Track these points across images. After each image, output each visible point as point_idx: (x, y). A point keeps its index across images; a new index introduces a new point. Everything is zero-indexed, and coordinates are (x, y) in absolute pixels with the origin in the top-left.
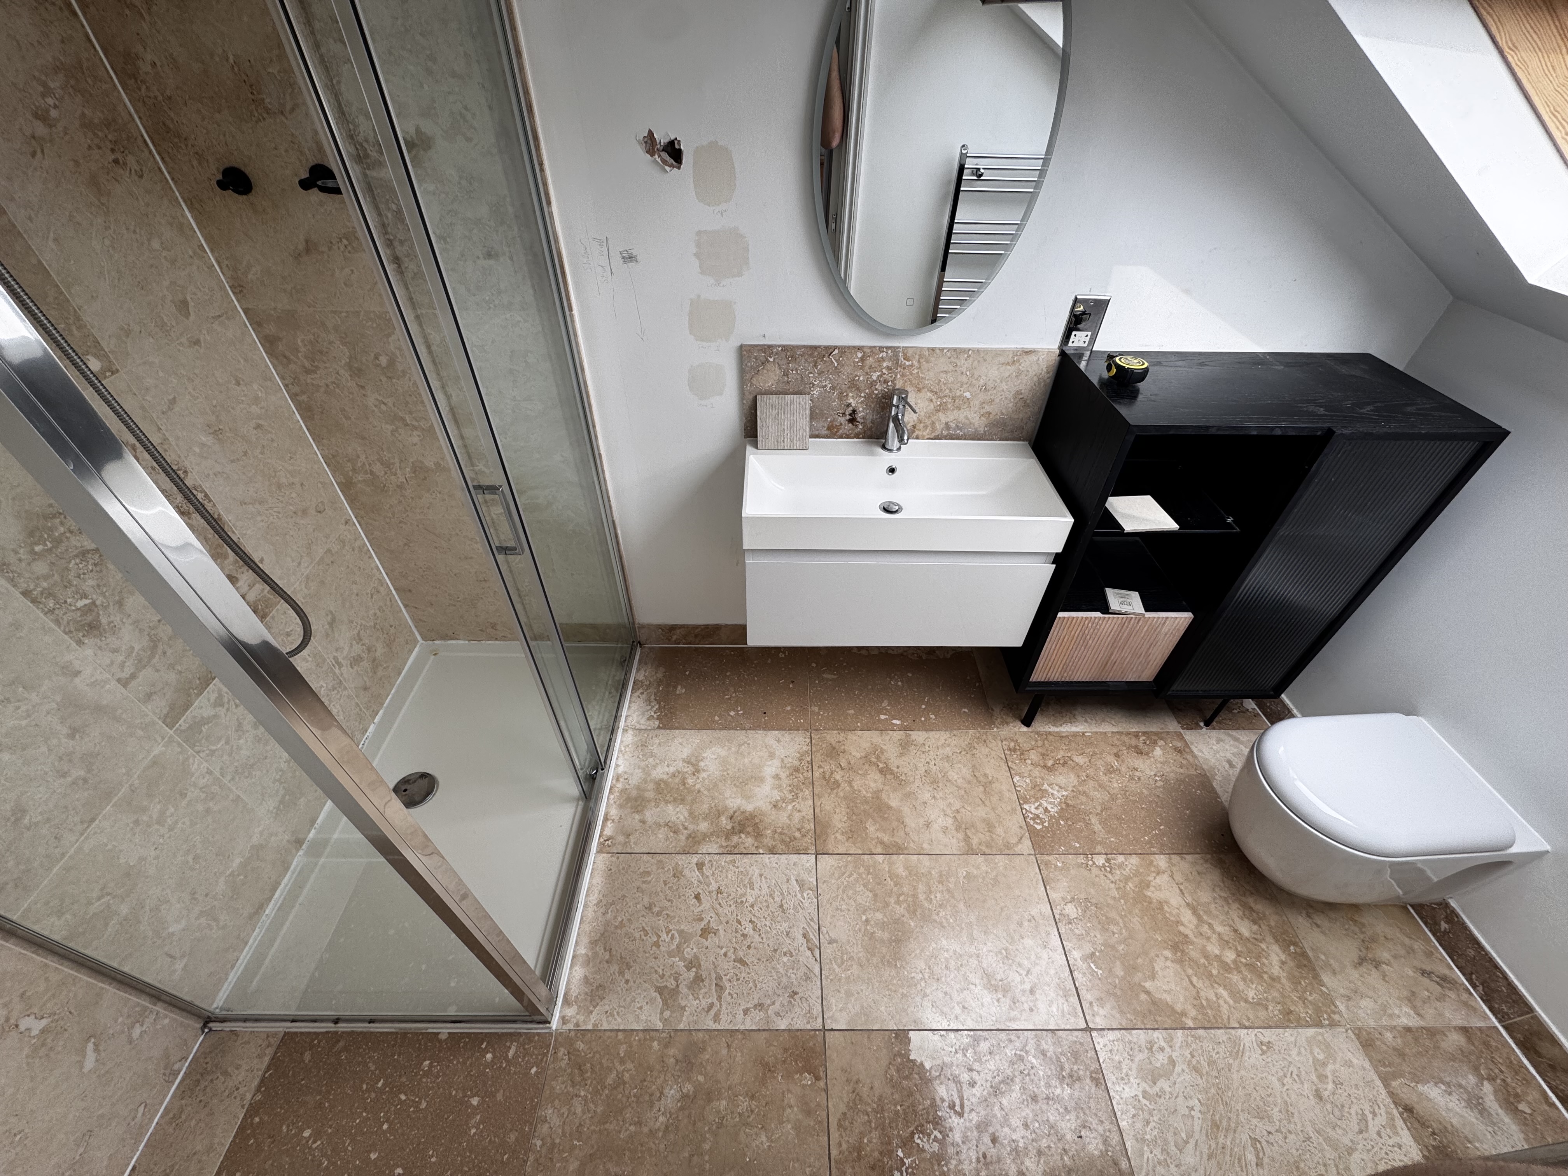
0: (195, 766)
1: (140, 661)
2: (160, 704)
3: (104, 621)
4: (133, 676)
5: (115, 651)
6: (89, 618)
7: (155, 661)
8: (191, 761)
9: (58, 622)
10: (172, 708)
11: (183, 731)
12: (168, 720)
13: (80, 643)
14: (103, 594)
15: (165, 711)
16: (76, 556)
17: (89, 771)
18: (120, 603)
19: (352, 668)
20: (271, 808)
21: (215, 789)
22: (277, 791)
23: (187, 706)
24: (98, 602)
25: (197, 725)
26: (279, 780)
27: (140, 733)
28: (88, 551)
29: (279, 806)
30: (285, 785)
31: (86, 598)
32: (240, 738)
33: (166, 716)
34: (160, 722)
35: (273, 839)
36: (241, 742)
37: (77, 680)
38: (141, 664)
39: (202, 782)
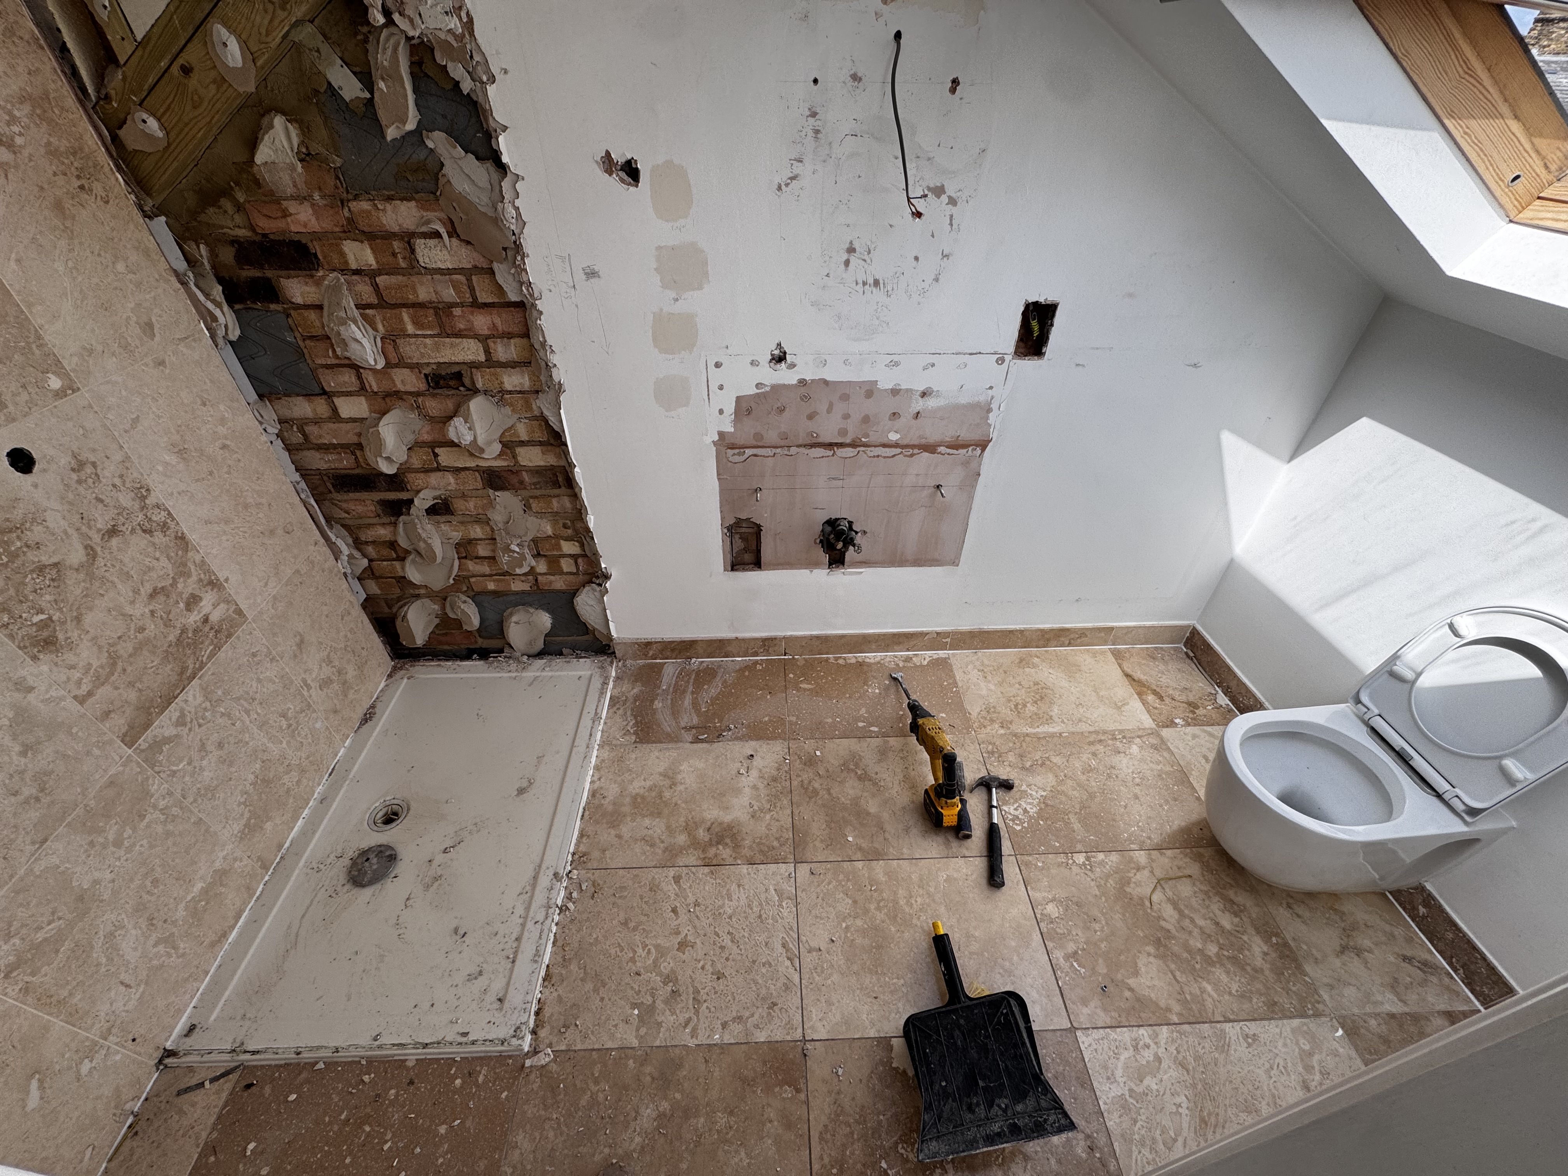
0: (155, 787)
1: (98, 678)
2: (119, 722)
3: (61, 636)
4: (90, 694)
5: (72, 667)
6: (45, 634)
7: (113, 678)
8: (150, 781)
9: (11, 637)
10: (131, 727)
11: (143, 751)
12: (128, 739)
13: (35, 658)
14: (60, 610)
15: (124, 730)
16: (32, 571)
17: (42, 790)
18: (78, 619)
19: (321, 689)
20: (236, 832)
21: (175, 811)
22: (242, 815)
23: (147, 726)
24: (54, 618)
25: (157, 745)
26: (244, 803)
27: (96, 752)
28: (45, 566)
29: (244, 829)
30: (252, 808)
31: (42, 613)
32: (202, 758)
33: (125, 735)
34: (119, 742)
35: (238, 863)
36: (205, 763)
37: (31, 697)
38: (99, 681)
39: (162, 804)
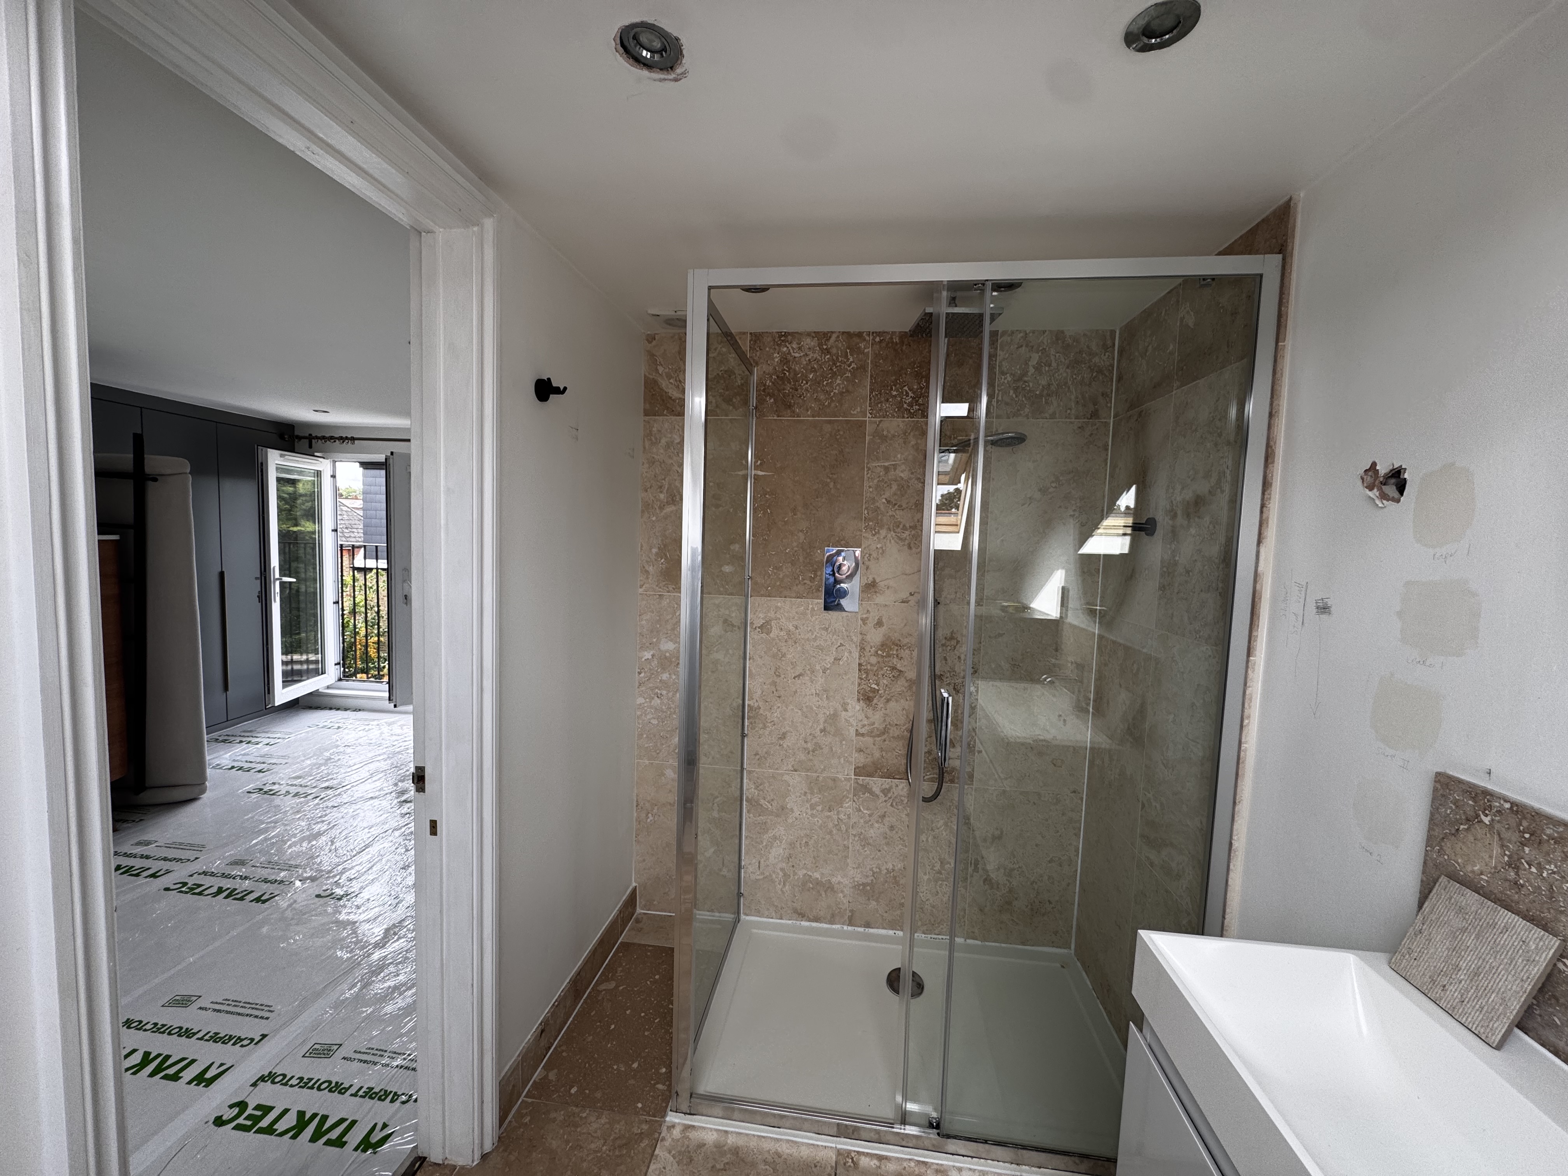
0: (847, 805)
1: (872, 732)
2: (861, 759)
3: (875, 701)
4: (863, 735)
5: (867, 717)
6: (871, 695)
7: (877, 739)
8: (847, 800)
9: (859, 685)
10: (864, 767)
11: (858, 783)
12: (857, 770)
13: (858, 700)
14: (885, 690)
15: (859, 765)
16: (890, 667)
17: (813, 751)
18: (888, 701)
19: (984, 882)
20: (856, 879)
21: (843, 827)
22: (867, 876)
23: (870, 775)
24: (880, 692)
25: (866, 788)
26: (874, 873)
27: (842, 760)
28: (896, 669)
29: (861, 885)
30: (875, 881)
31: (878, 686)
32: (877, 822)
34: (854, 767)
35: (841, 895)
36: (876, 825)
37: (844, 713)
38: (870, 734)
39: (842, 816)
